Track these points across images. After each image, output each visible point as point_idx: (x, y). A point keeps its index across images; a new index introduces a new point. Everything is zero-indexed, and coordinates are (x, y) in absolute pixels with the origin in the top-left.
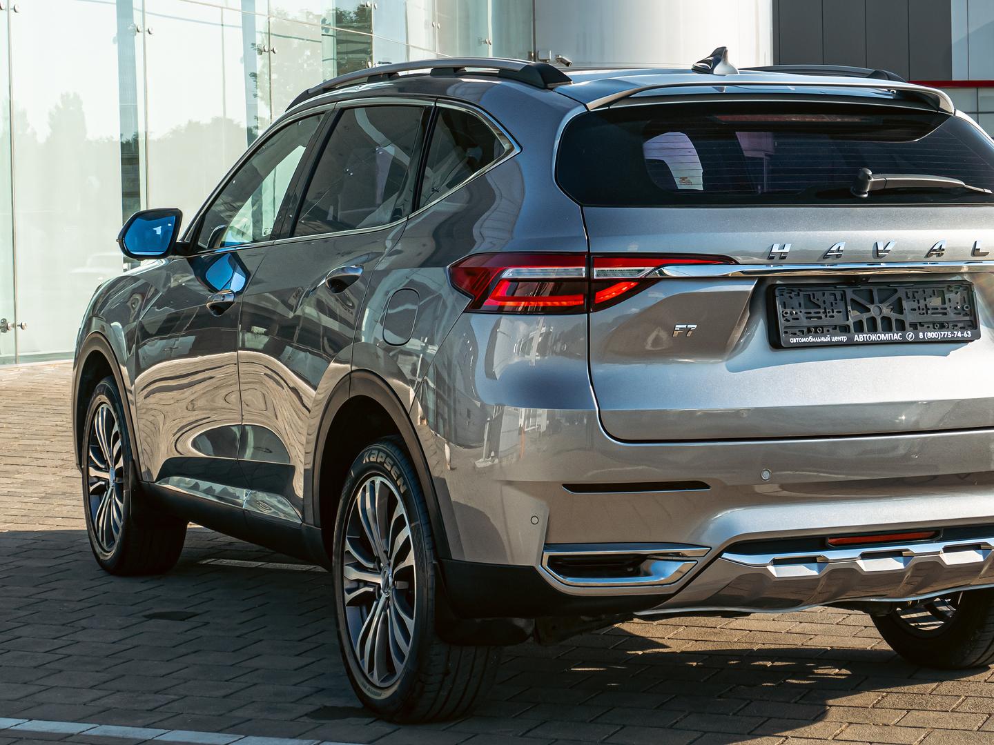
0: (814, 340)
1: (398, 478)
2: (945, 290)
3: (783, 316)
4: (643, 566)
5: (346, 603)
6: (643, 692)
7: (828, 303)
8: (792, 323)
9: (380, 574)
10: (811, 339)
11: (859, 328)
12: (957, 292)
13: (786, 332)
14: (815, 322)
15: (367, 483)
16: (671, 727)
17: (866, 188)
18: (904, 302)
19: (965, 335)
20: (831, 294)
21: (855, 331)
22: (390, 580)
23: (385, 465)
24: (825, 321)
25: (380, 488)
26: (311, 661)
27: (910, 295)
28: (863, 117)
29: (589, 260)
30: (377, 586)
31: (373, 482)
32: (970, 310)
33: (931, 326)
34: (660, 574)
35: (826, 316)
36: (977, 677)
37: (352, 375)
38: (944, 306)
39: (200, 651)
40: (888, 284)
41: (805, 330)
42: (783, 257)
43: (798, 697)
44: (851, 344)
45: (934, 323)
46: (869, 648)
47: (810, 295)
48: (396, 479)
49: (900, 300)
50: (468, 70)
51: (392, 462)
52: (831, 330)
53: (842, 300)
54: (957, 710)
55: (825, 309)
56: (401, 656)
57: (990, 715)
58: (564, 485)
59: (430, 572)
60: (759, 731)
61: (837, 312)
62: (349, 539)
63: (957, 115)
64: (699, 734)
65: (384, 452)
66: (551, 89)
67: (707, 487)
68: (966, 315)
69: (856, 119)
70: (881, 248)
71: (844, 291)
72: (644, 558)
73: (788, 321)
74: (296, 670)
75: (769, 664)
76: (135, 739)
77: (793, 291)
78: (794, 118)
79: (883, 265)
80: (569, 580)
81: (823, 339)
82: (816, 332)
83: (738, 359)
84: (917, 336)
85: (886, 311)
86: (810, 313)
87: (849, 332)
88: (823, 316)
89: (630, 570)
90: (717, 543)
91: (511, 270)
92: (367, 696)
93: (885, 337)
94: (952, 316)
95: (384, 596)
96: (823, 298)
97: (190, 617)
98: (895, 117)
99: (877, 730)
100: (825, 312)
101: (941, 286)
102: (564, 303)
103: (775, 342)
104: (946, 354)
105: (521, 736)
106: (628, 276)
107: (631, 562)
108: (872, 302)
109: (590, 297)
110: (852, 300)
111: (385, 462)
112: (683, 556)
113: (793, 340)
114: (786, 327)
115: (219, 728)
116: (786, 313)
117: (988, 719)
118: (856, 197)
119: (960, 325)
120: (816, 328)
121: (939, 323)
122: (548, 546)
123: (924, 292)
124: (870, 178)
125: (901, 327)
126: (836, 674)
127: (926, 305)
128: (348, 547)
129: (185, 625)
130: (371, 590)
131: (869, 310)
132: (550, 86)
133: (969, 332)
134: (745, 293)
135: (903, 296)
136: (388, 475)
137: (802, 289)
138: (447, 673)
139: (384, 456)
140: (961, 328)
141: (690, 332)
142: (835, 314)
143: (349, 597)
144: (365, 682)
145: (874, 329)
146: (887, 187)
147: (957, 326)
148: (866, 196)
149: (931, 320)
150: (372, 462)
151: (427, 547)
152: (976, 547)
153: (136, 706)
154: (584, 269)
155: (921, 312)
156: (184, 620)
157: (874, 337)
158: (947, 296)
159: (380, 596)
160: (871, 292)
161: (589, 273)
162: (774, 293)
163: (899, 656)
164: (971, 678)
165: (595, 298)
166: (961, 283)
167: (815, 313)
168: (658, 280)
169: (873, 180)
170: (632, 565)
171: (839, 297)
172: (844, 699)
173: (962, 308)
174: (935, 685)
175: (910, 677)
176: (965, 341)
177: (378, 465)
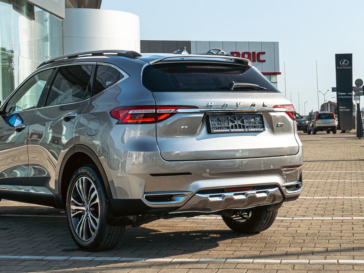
0: (220, 131)
1: (92, 176)
2: (255, 117)
3: (212, 124)
4: (173, 198)
5: (72, 217)
6: (161, 242)
7: (223, 120)
8: (214, 126)
9: (84, 207)
10: (219, 131)
11: (232, 127)
12: (258, 118)
13: (212, 129)
14: (220, 126)
15: (80, 179)
16: (175, 249)
17: (233, 87)
18: (244, 120)
19: (261, 130)
20: (224, 118)
21: (231, 129)
22: (89, 208)
23: (87, 173)
24: (223, 125)
25: (85, 180)
26: (54, 238)
27: (246, 118)
28: (227, 67)
29: (156, 107)
30: (83, 211)
31: (82, 179)
32: (262, 123)
33: (252, 127)
34: (178, 200)
35: (223, 124)
36: (258, 235)
37: (75, 146)
38: (255, 121)
39: (16, 237)
40: (240, 115)
41: (218, 128)
42: (211, 106)
43: (208, 242)
44: (230, 132)
45: (252, 126)
46: (222, 230)
47: (218, 118)
48: (91, 176)
49: (243, 119)
50: (105, 54)
51: (90, 172)
52: (224, 128)
53: (227, 119)
54: (256, 242)
55: (223, 122)
56: (94, 230)
57: (266, 243)
58: (150, 174)
59: (104, 204)
60: (201, 249)
61: (226, 123)
62: (72, 197)
63: (252, 67)
64: (184, 251)
65: (86, 169)
66: (137, 58)
67: (191, 174)
68: (261, 124)
69: (226, 68)
70: (238, 104)
71: (228, 117)
72: (172, 196)
73: (213, 125)
74: (50, 241)
75: (195, 234)
76: (12, 258)
77: (214, 117)
78: (209, 67)
79: (239, 109)
80: (152, 203)
81: (223, 131)
82: (220, 129)
83: (199, 137)
84: (248, 130)
85: (240, 123)
86: (219, 123)
87: (230, 129)
88: (222, 124)
89: (169, 199)
90: (194, 191)
91: (131, 111)
92: (81, 244)
93: (240, 130)
94: (258, 125)
95: (86, 214)
96: (222, 119)
97: (7, 229)
98: (237, 67)
99: (235, 248)
100: (223, 123)
101: (254, 115)
102: (148, 120)
103: (209, 132)
104: (256, 135)
105: (131, 253)
106: (167, 112)
107: (169, 197)
108: (236, 120)
109: (156, 118)
110: (230, 119)
111: (87, 172)
112: (185, 195)
113: (215, 131)
114: (212, 127)
115: (37, 255)
116: (212, 123)
117: (266, 244)
118: (230, 89)
119: (260, 127)
120: (220, 127)
121: (254, 126)
122: (145, 193)
123: (249, 117)
124: (234, 84)
125: (244, 127)
126: (216, 236)
127: (250, 121)
128: (72, 199)
129: (7, 231)
130: (81, 212)
131: (235, 122)
132: (136, 57)
133: (262, 129)
134: (201, 117)
135: (244, 119)
136: (88, 176)
137: (216, 116)
138: (109, 234)
139: (87, 170)
140: (260, 128)
141: (185, 129)
142: (225, 123)
143: (72, 215)
144: (80, 240)
145: (236, 128)
146: (239, 87)
147: (259, 127)
148: (232, 89)
149: (252, 125)
150: (82, 172)
151: (103, 196)
152: (265, 192)
153: (6, 251)
154: (154, 110)
155: (249, 123)
156: (5, 230)
157: (237, 130)
158: (256, 118)
159: (84, 214)
160: (235, 117)
161: (156, 111)
162: (209, 117)
163: (233, 231)
164: (256, 235)
165: (158, 119)
166: (259, 115)
167: (220, 123)
168: (176, 113)
169: (235, 84)
170: (169, 198)
171: (226, 119)
172: (222, 241)
173: (260, 122)
174: (246, 237)
175: (238, 236)
176: (261, 132)
177: (85, 173)
